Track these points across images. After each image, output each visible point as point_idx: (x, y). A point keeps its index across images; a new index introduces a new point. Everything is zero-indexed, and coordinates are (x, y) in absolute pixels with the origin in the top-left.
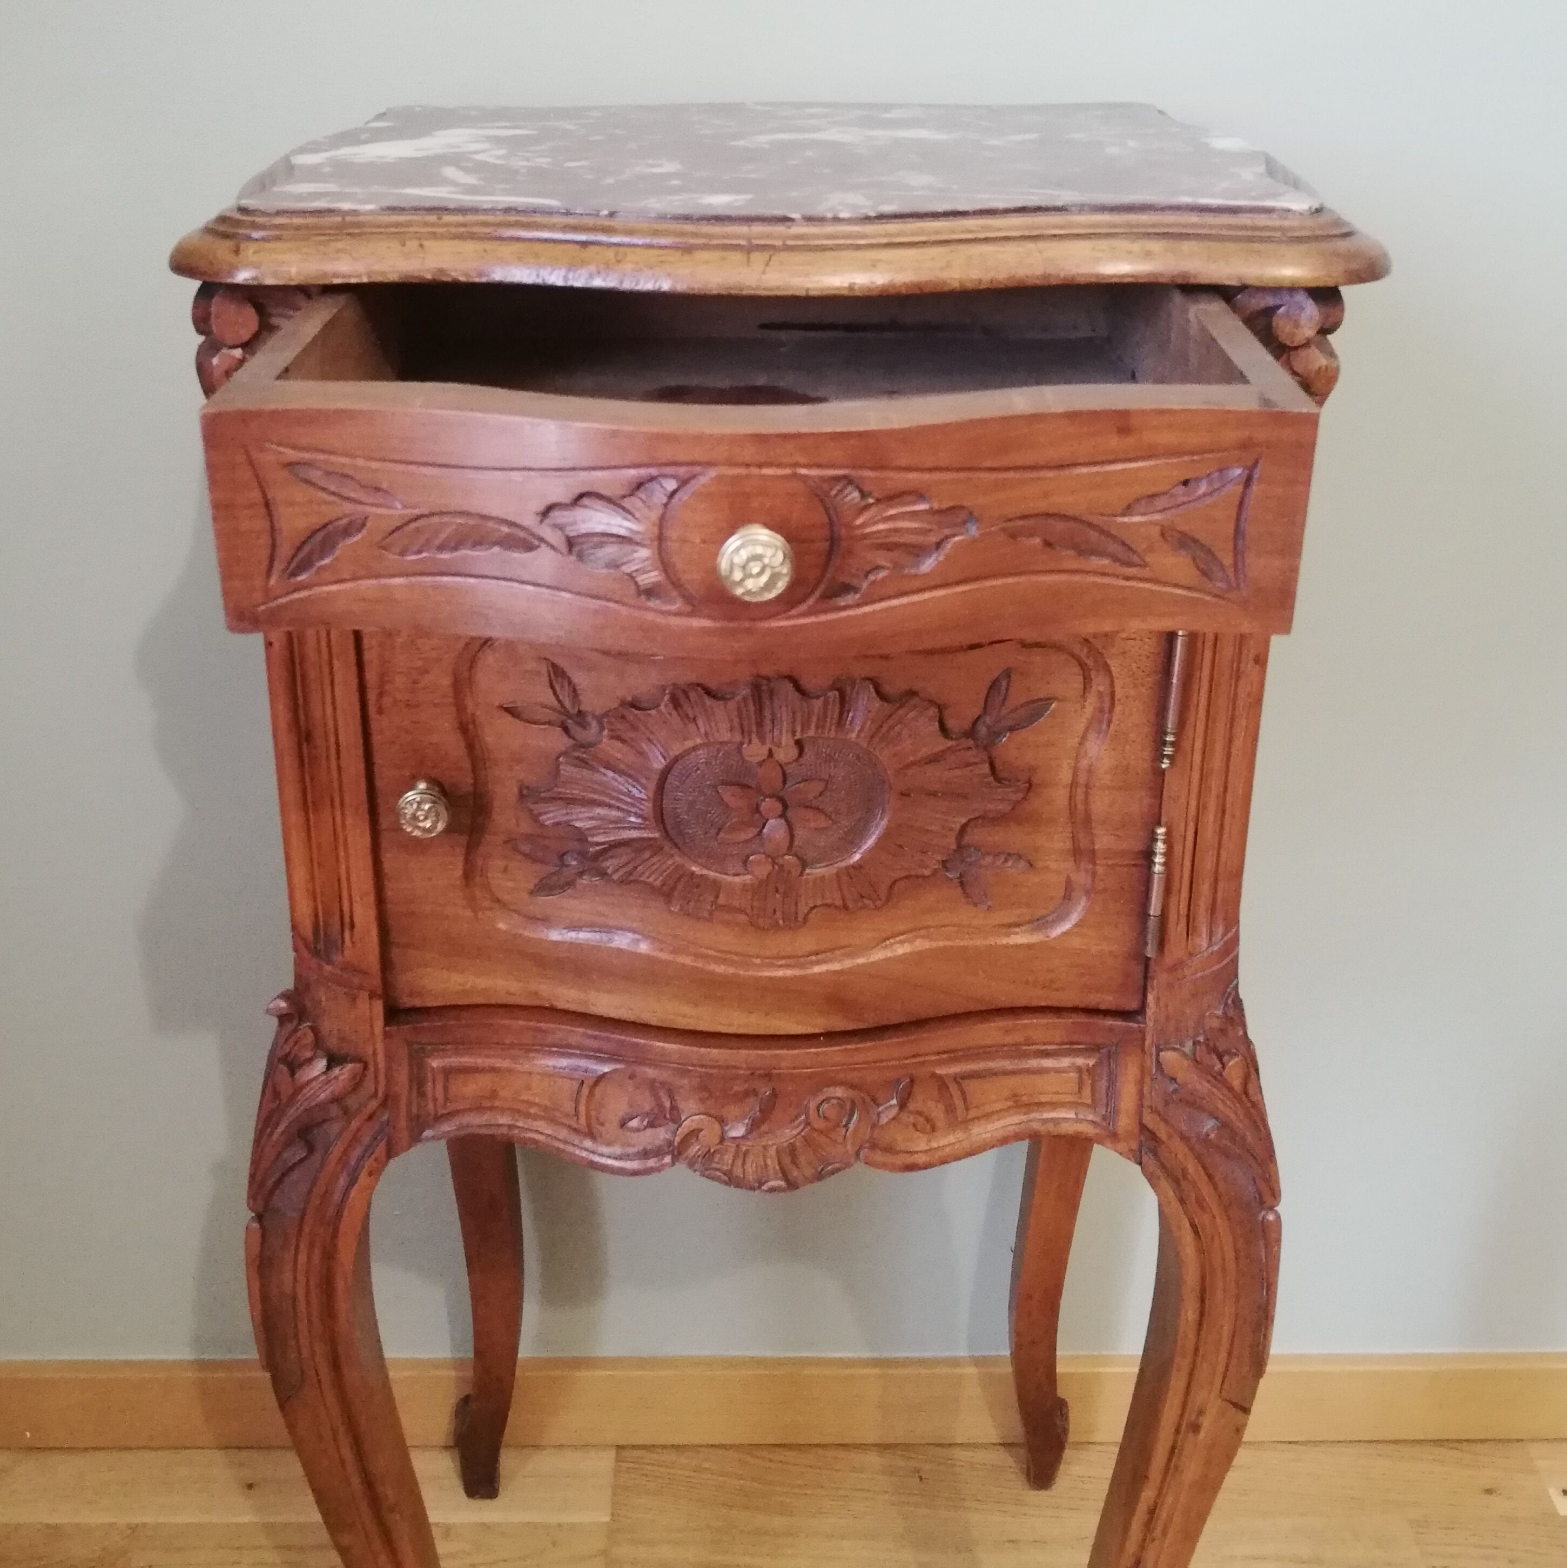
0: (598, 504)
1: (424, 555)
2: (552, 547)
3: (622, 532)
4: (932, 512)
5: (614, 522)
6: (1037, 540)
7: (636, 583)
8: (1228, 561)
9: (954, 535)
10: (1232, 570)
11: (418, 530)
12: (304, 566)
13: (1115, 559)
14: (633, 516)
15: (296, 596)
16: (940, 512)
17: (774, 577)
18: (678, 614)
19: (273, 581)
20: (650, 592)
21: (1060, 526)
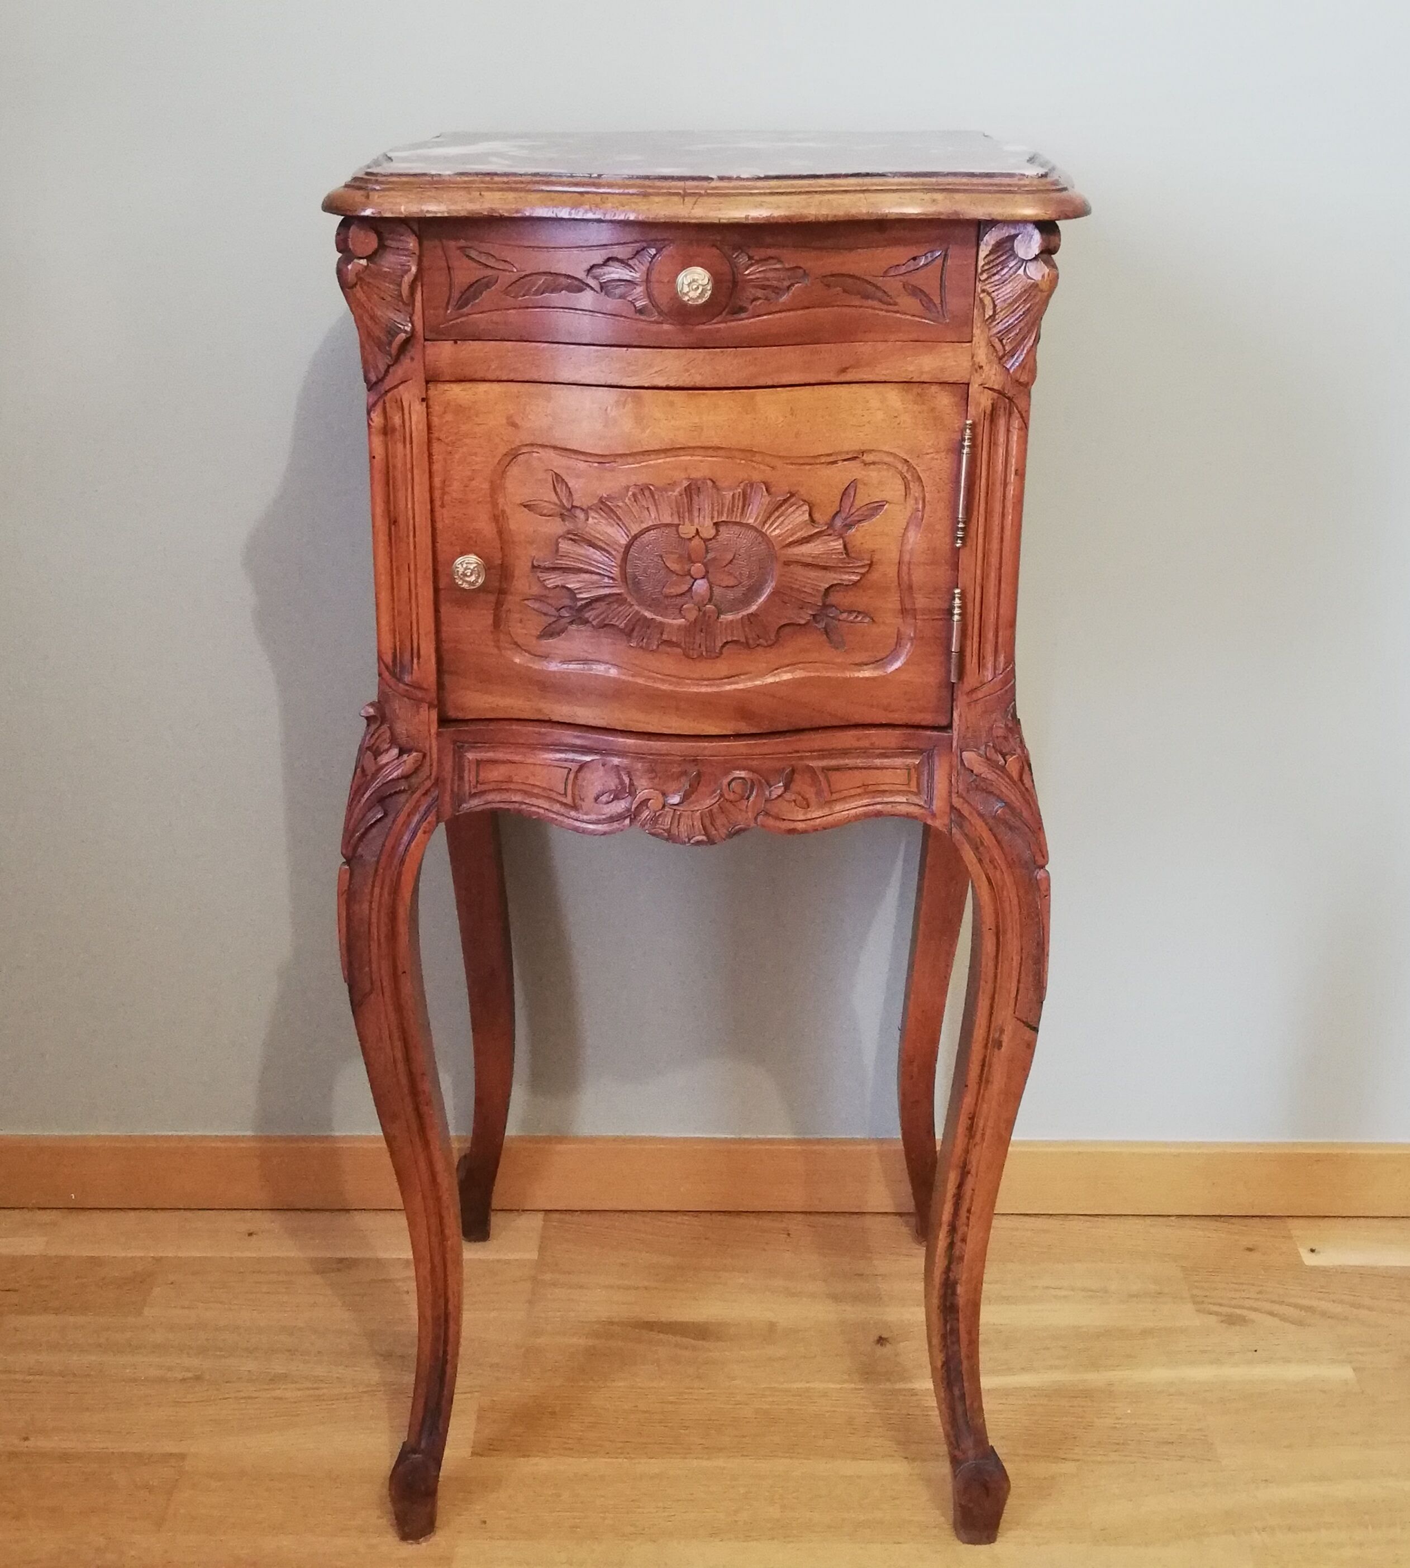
0: (616, 264)
1: (527, 297)
2: (592, 289)
3: (628, 278)
4: (784, 269)
5: (625, 274)
6: (838, 289)
7: (635, 306)
8: (937, 301)
9: (797, 283)
10: (940, 305)
11: (525, 283)
12: (467, 303)
13: (881, 301)
14: (634, 269)
15: (460, 319)
16: (788, 269)
17: (703, 291)
18: (655, 322)
19: (449, 312)
20: (641, 311)
21: (850, 281)
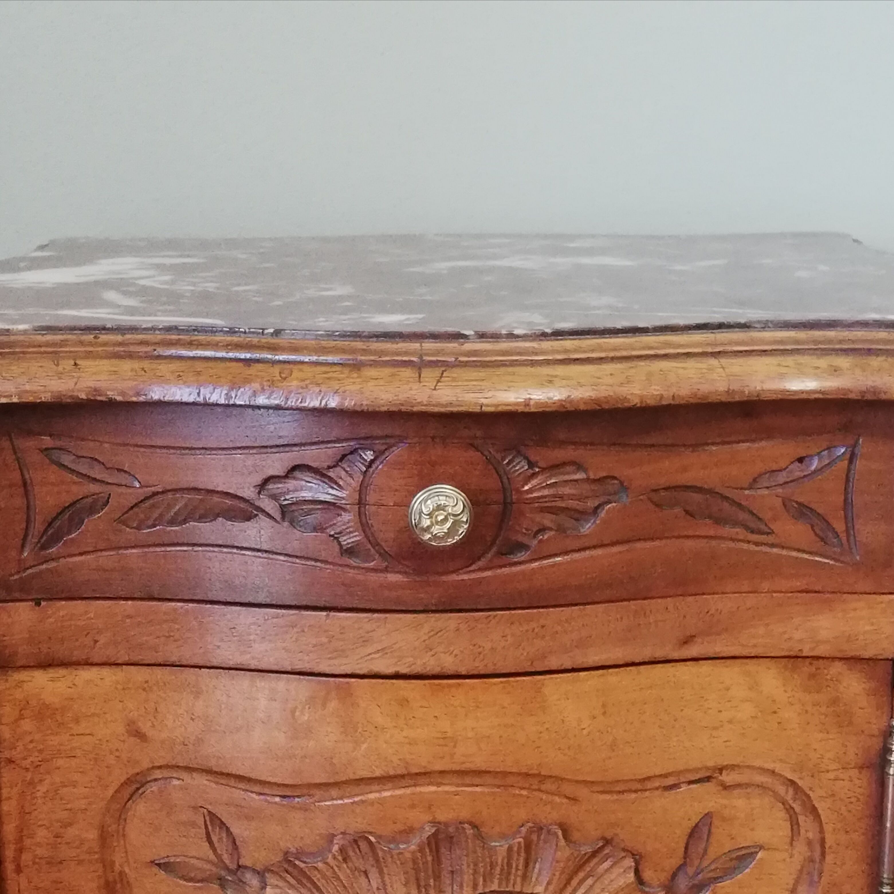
0: (307, 476)
1: (157, 528)
2: (268, 515)
3: (328, 498)
4: (587, 480)
5: (321, 491)
6: (677, 510)
7: (339, 543)
8: (840, 526)
9: (608, 503)
10: (845, 534)
11: (153, 506)
12: (55, 539)
13: (747, 528)
14: (336, 483)
15: (44, 566)
16: (595, 481)
17: (455, 524)
18: (374, 570)
19: (26, 553)
20: (350, 552)
21: (697, 497)
